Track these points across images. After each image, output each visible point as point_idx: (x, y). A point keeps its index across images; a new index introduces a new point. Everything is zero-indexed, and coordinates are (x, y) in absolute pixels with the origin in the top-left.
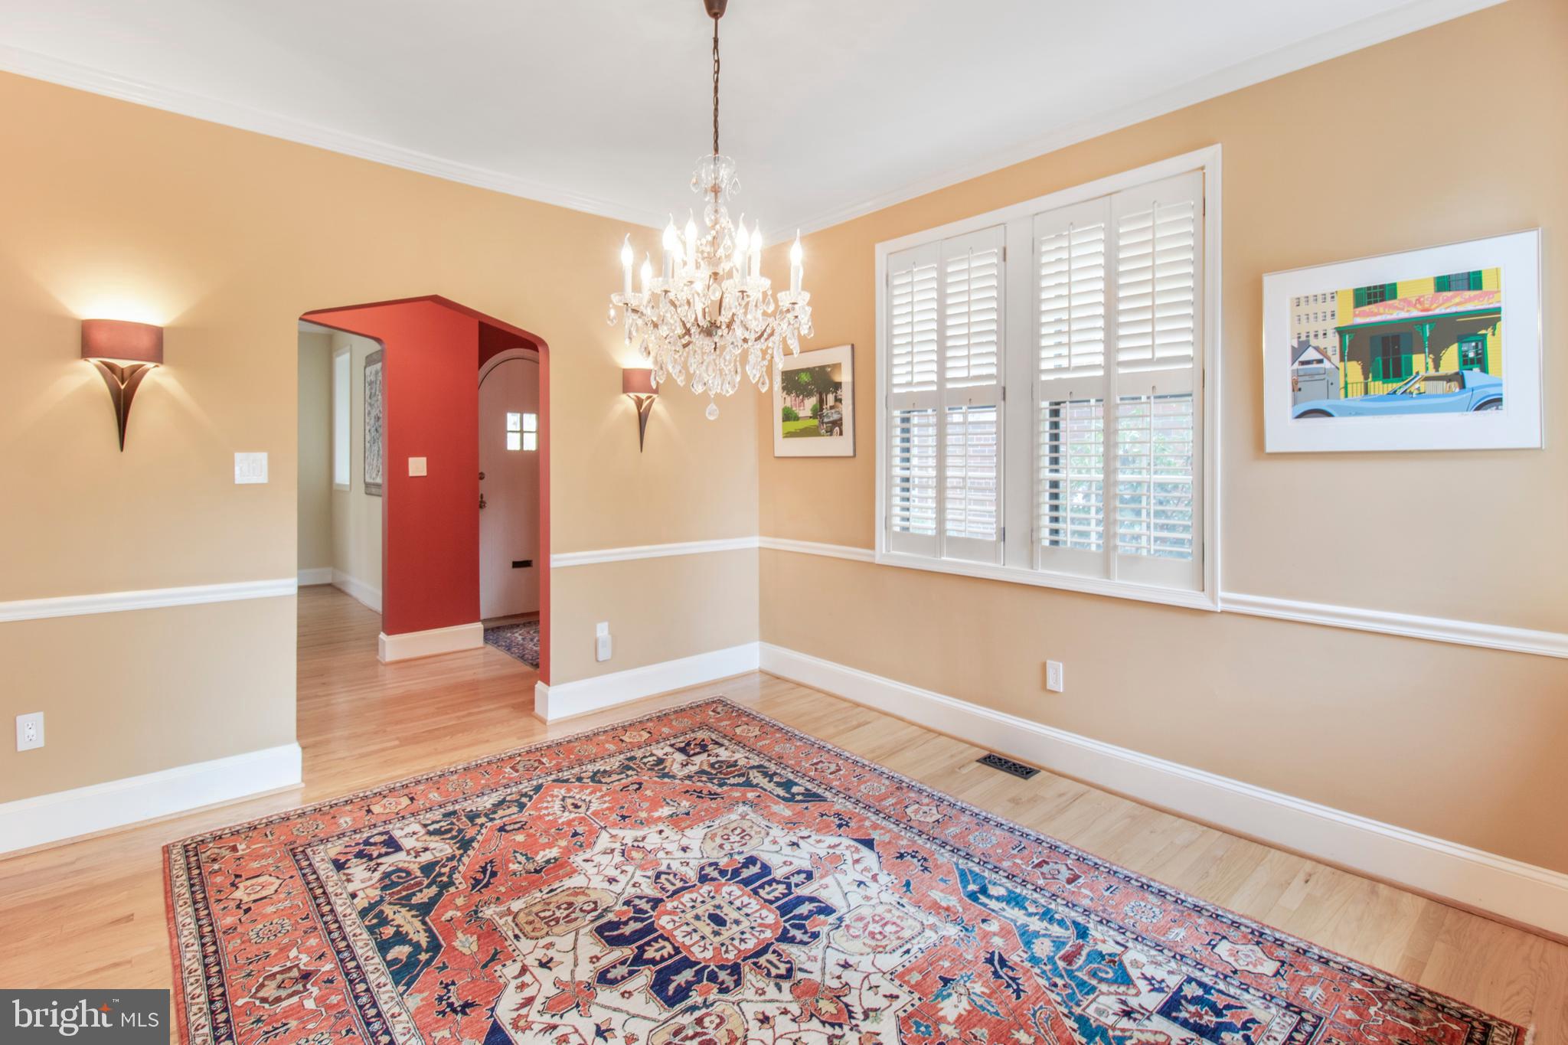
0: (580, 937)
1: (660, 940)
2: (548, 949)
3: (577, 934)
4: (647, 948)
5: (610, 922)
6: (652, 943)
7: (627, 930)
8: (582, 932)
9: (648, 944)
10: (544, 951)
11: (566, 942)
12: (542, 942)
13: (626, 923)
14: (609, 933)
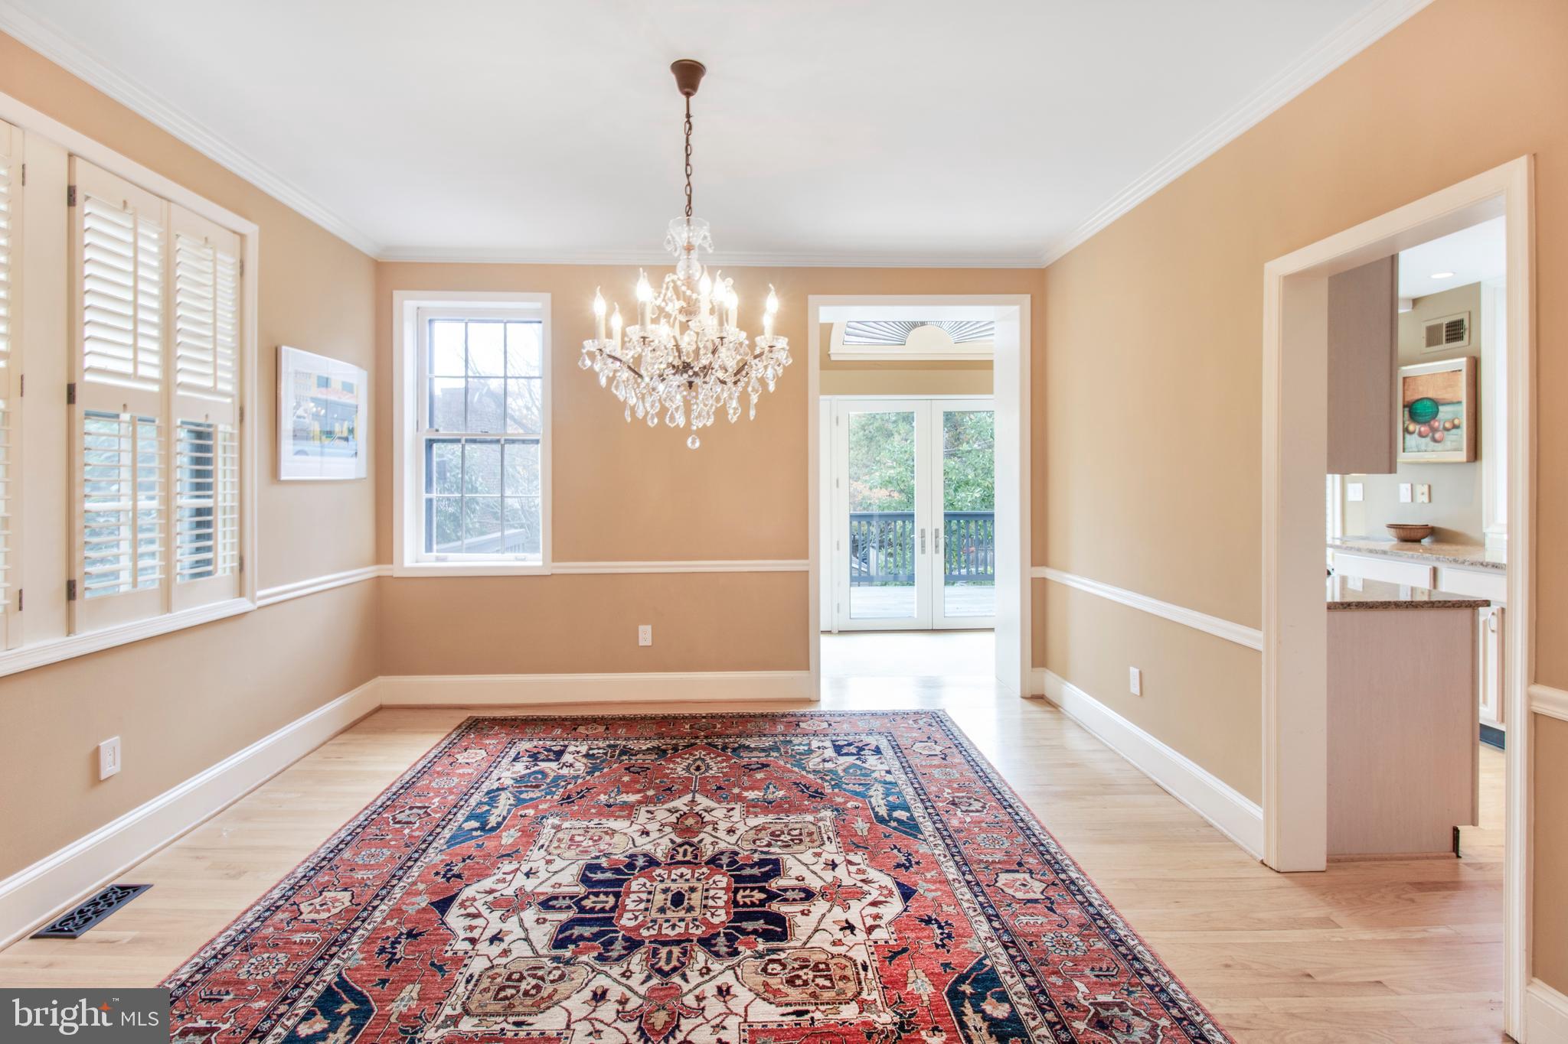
0: (804, 938)
1: (741, 903)
2: (840, 940)
3: (805, 944)
4: (757, 902)
5: (767, 940)
6: (749, 903)
7: (760, 924)
8: (798, 944)
9: (753, 904)
10: (844, 940)
11: (818, 940)
12: (842, 950)
13: (755, 932)
14: (778, 929)
